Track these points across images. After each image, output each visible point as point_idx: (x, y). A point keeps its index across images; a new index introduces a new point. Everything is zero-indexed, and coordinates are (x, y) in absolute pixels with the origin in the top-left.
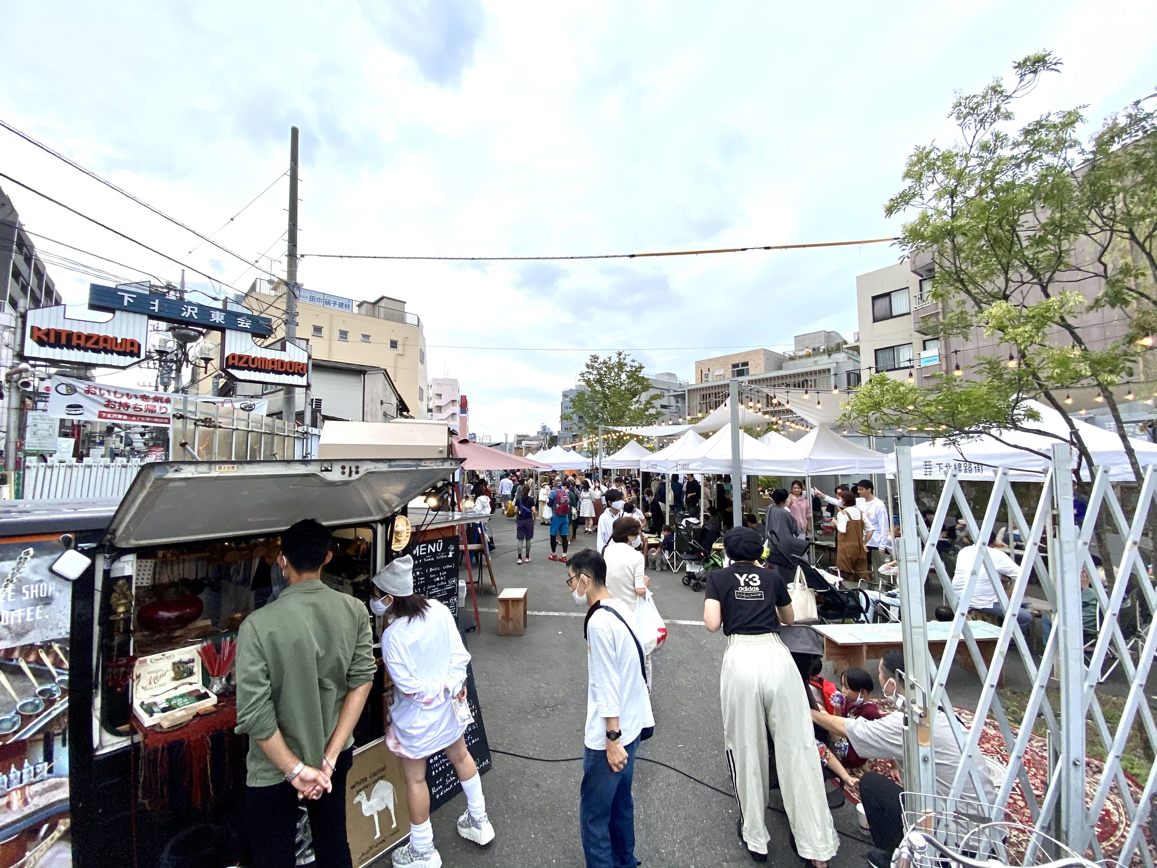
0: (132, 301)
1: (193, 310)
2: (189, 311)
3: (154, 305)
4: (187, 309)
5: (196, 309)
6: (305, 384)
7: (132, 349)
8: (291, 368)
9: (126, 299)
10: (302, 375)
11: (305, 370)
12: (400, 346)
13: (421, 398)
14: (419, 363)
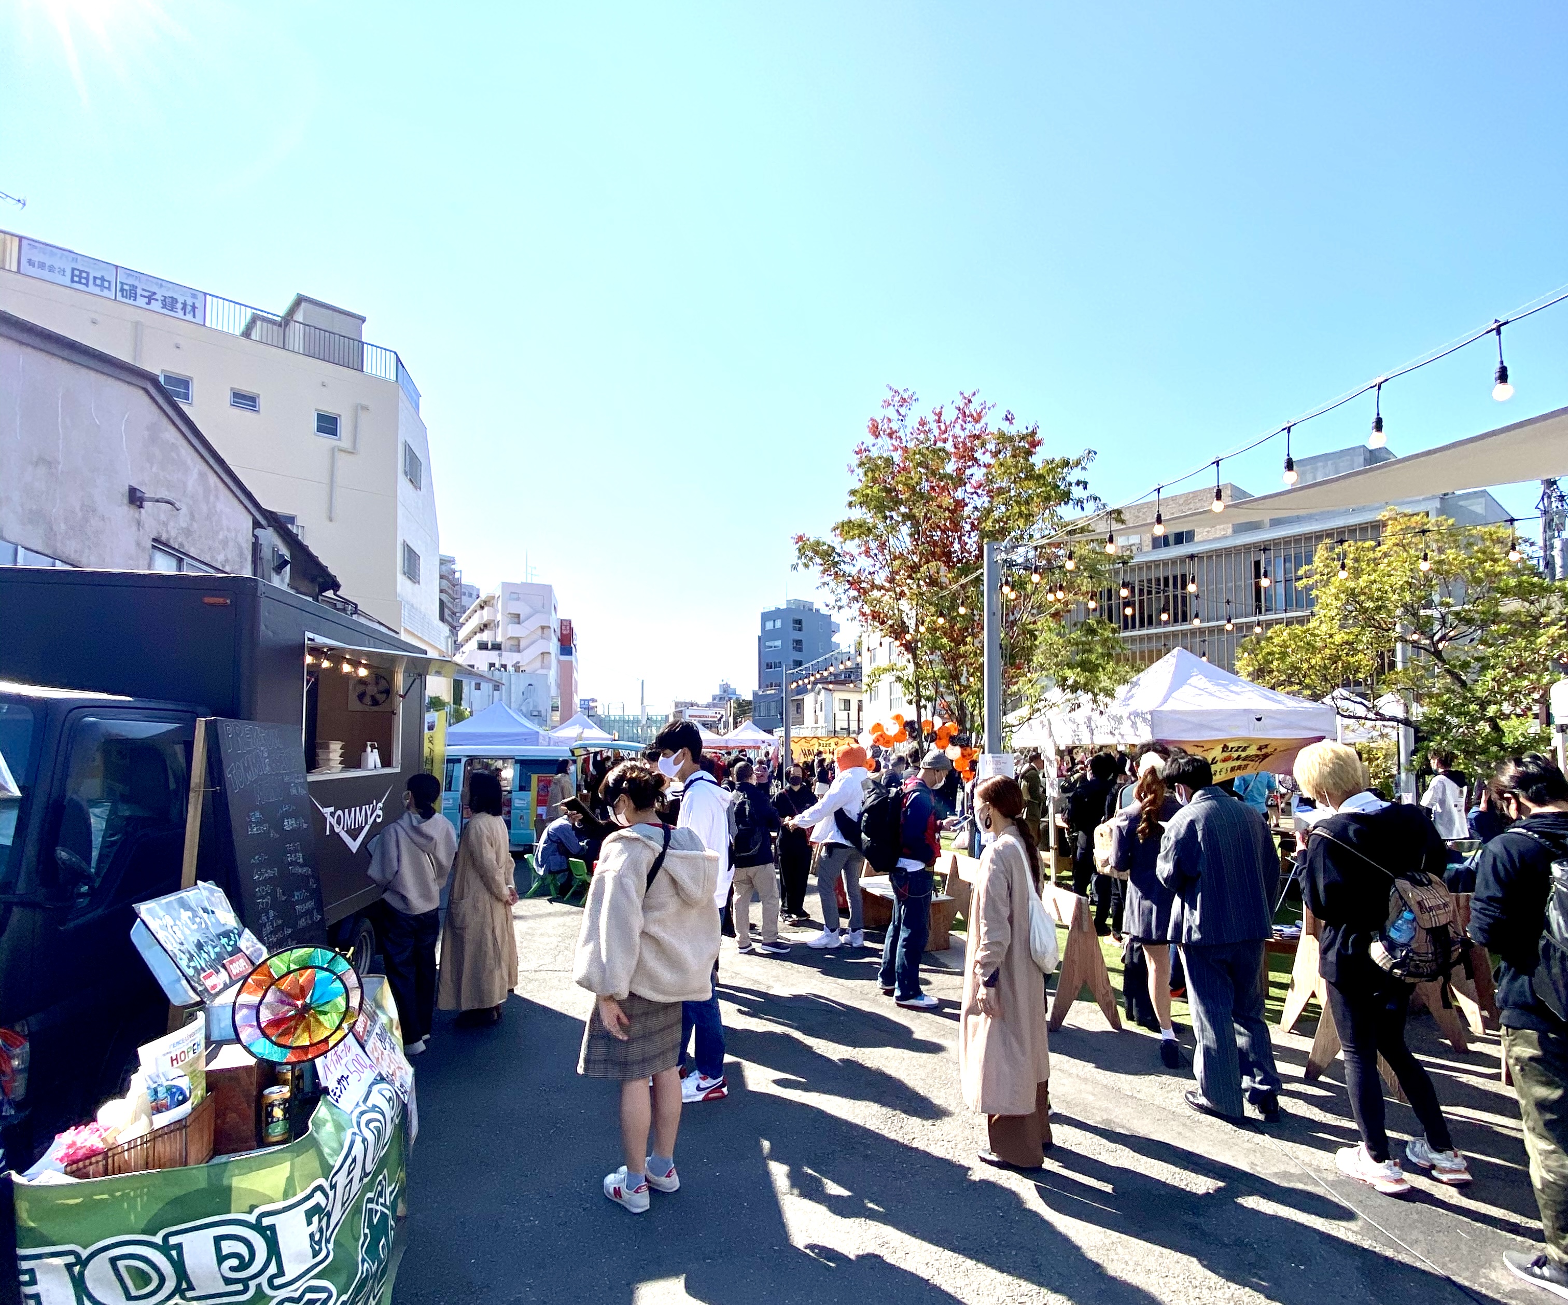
12: (344, 426)
13: (412, 573)
14: (403, 482)
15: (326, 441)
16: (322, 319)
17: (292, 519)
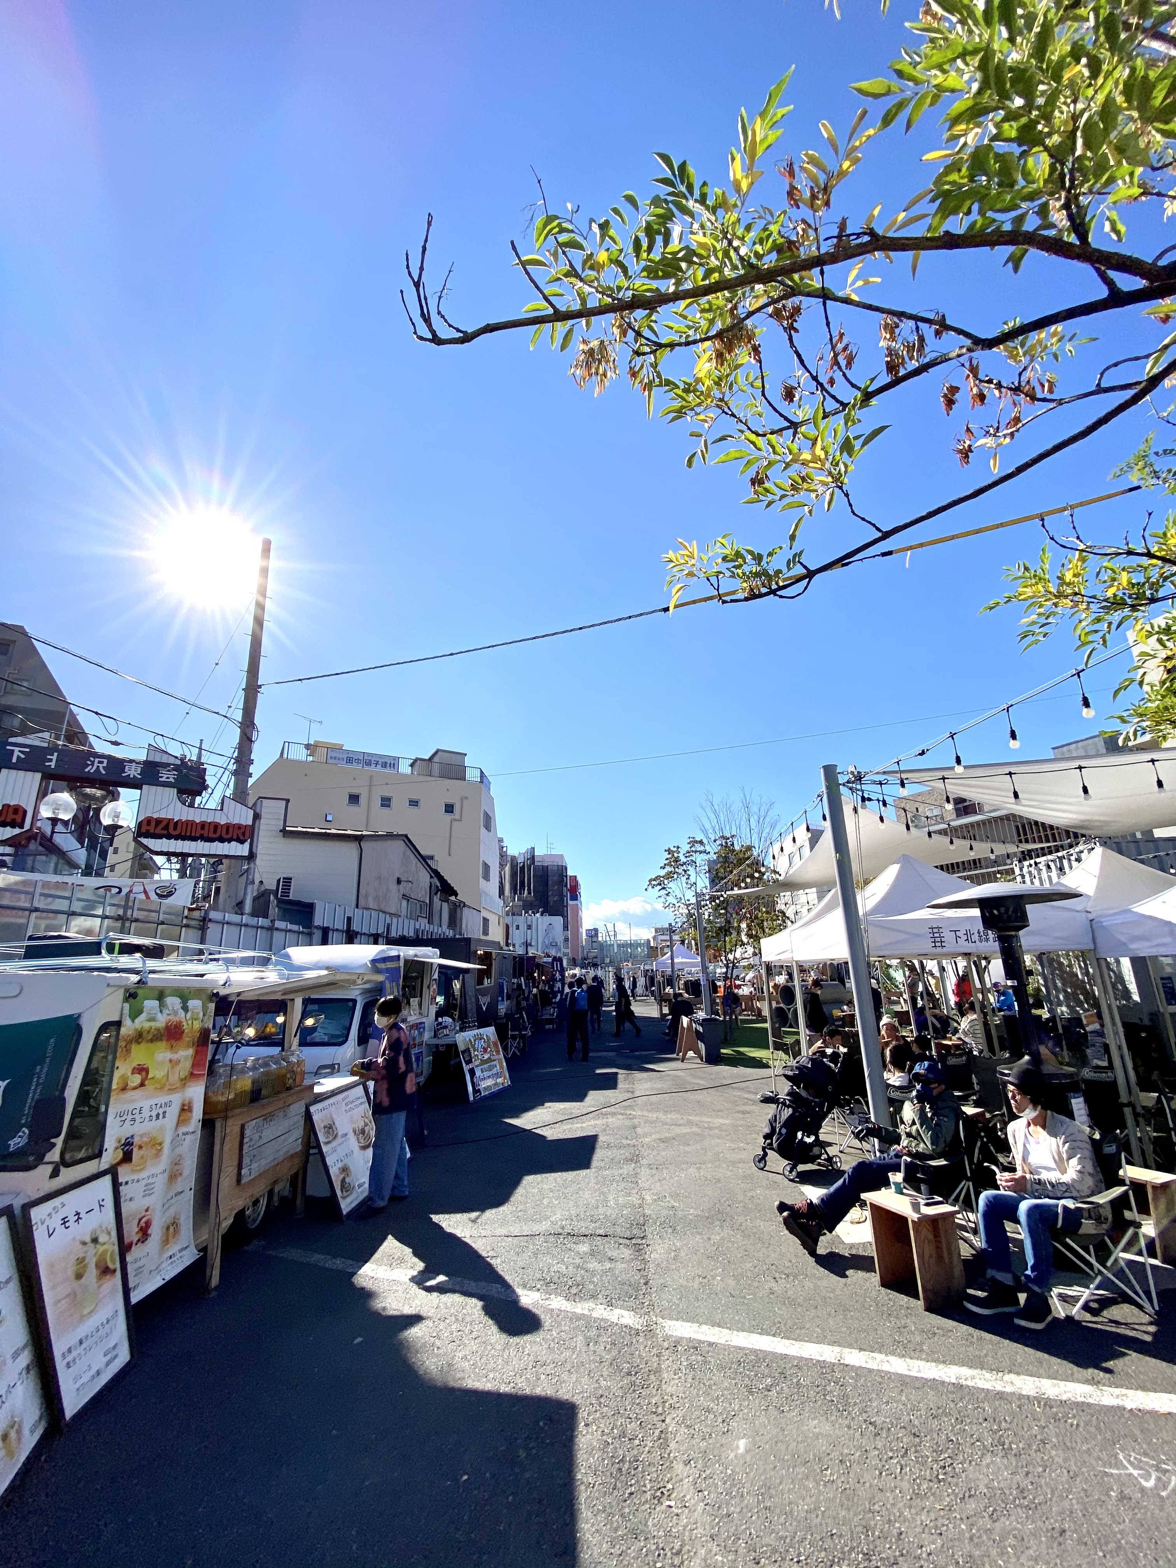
0: (23, 756)
1: (102, 762)
2: (96, 764)
3: (51, 760)
4: (93, 763)
5: (105, 761)
6: (246, 853)
7: (14, 817)
8: (227, 833)
9: (16, 754)
10: (242, 842)
11: (247, 834)
12: (457, 809)
13: (487, 877)
14: (483, 830)
15: (449, 816)
16: (447, 759)
17: (432, 858)
